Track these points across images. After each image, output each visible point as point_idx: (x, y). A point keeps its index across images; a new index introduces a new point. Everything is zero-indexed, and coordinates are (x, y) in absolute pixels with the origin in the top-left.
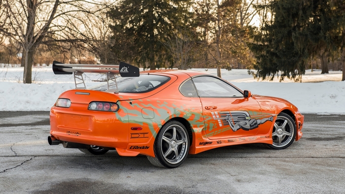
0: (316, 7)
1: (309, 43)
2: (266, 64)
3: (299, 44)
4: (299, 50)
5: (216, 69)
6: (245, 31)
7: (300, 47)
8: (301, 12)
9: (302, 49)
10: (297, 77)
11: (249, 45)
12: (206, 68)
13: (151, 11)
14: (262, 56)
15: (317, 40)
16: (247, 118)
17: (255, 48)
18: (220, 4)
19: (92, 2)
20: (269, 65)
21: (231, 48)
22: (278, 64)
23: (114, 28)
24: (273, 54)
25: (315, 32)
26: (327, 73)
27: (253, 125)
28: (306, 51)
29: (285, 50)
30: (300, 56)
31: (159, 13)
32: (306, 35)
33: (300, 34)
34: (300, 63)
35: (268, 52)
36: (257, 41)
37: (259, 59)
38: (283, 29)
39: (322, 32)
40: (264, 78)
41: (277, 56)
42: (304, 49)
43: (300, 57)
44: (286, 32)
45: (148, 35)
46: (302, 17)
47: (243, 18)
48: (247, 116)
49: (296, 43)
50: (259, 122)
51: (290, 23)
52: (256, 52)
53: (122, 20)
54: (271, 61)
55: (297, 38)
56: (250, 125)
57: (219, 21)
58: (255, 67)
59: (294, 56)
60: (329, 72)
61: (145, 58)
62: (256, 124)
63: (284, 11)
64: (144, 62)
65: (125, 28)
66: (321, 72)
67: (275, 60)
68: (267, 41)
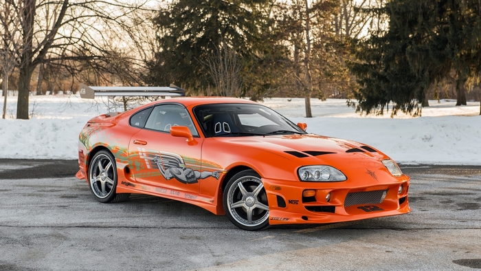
0: (442, 12)
1: (431, 63)
2: (372, 91)
3: (416, 64)
4: (416, 71)
5: (304, 99)
6: (344, 45)
7: (417, 67)
8: (420, 19)
9: (420, 71)
10: (415, 110)
11: (348, 64)
12: (289, 97)
13: (215, 17)
14: (366, 80)
15: (442, 58)
16: (180, 165)
17: (357, 69)
18: (309, 7)
19: (114, 2)
20: (375, 93)
21: (324, 70)
22: (387, 92)
23: (164, 41)
24: (381, 78)
25: (440, 46)
26: (465, 104)
27: (190, 178)
28: (427, 73)
29: (397, 72)
30: (419, 81)
31: (226, 20)
32: (427, 51)
33: (419, 50)
34: (418, 90)
35: (374, 75)
36: (361, 59)
37: (363, 85)
38: (396, 41)
39: (448, 46)
40: (368, 112)
41: (386, 81)
42: (423, 71)
43: (417, 82)
44: (400, 47)
45: (210, 51)
46: (422, 25)
47: (350, 27)
48: (181, 163)
49: (412, 62)
50: (197, 174)
51: (405, 34)
52: (359, 74)
53: (174, 29)
54: (378, 87)
55: (412, 55)
56: (186, 176)
57: (307, 30)
58: (357, 96)
59: (410, 81)
60: (467, 103)
61: (206, 83)
62: (193, 176)
63: (398, 16)
64: (205, 89)
65: (178, 40)
66: (456, 103)
67: (383, 86)
68: (373, 59)
